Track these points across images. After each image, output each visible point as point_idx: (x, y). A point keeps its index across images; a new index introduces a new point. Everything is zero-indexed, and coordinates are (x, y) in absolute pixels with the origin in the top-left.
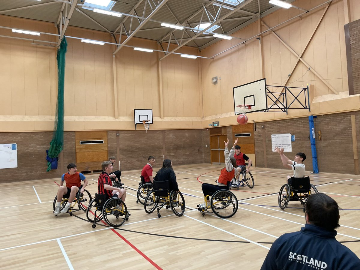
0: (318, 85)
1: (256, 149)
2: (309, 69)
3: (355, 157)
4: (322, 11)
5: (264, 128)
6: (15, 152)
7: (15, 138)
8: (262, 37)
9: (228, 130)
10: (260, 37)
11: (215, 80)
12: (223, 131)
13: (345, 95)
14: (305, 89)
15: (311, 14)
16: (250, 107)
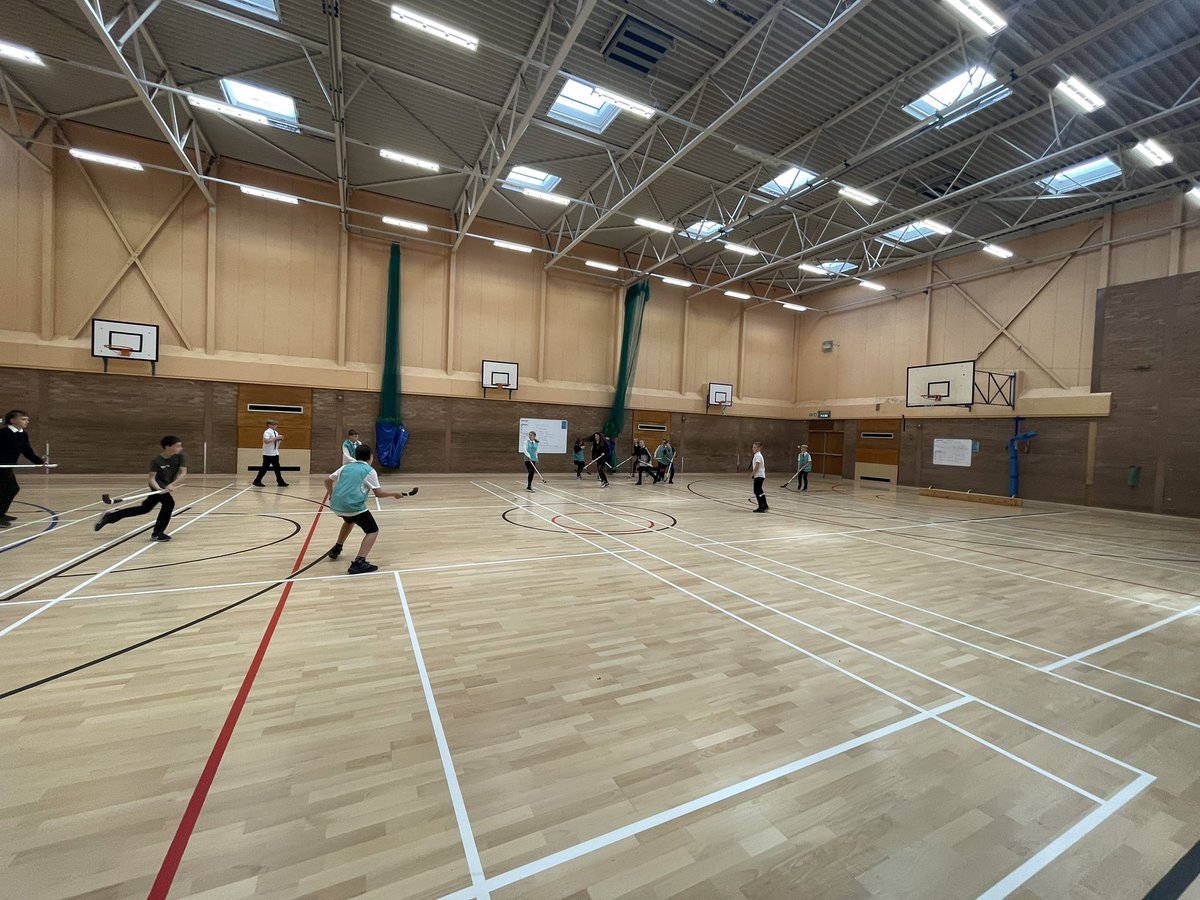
0: (1032, 373)
1: (902, 458)
2: (1020, 348)
3: (1089, 481)
4: (1055, 264)
5: (921, 428)
8: (932, 290)
9: (847, 426)
10: (929, 290)
11: (828, 347)
12: (836, 427)
13: (1083, 392)
14: (1011, 377)
15: (1033, 266)
16: (938, 398)
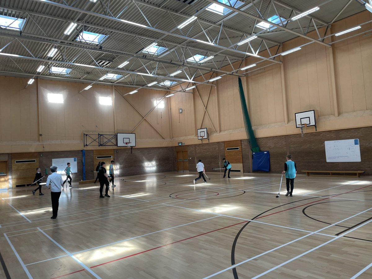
6: (358, 147)
7: (357, 133)
